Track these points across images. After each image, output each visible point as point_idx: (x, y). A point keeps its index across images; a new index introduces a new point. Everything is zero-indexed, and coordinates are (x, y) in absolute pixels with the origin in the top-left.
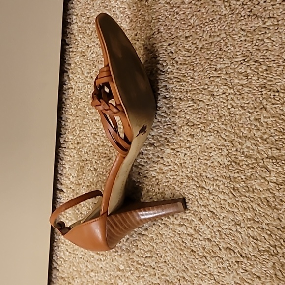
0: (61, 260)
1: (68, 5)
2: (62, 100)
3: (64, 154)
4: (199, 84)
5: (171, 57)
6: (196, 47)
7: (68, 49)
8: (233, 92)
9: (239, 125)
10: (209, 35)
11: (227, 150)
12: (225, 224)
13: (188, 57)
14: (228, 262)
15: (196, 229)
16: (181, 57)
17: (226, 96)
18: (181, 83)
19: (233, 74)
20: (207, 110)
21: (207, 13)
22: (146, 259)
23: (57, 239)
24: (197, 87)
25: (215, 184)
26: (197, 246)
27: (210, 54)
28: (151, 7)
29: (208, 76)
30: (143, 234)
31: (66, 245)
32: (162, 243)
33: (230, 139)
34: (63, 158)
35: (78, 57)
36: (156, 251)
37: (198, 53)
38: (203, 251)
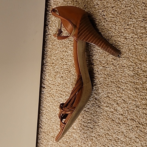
0: (44, 123)
2: (45, 40)
3: (45, 68)
4: (119, 32)
5: (104, 18)
6: (117, 12)
7: (48, 13)
8: (137, 37)
9: (140, 54)
10: (125, 6)
11: (133, 68)
12: (131, 107)
13: (113, 18)
14: (132, 127)
15: (115, 109)
16: (109, 18)
17: (133, 39)
18: (109, 32)
19: (137, 27)
20: (123, 46)
22: (88, 124)
23: (42, 113)
24: (117, 34)
25: (126, 86)
26: (115, 118)
27: (125, 16)
29: (123, 28)
30: (86, 111)
31: (46, 115)
32: (96, 115)
33: (135, 62)
34: (45, 71)
35: (54, 18)
36: (94, 120)
37: (118, 15)
38: (118, 120)
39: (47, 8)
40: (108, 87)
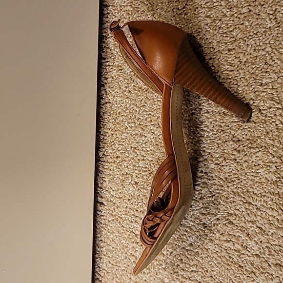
0: (104, 271)
1: (103, 19)
2: (100, 114)
3: (103, 167)
4: (244, 99)
5: (213, 71)
6: (239, 61)
7: (104, 63)
8: (280, 107)
10: (254, 48)
11: (276, 167)
12: (274, 241)
13: (231, 71)
14: (278, 279)
15: (244, 245)
16: (224, 71)
19: (280, 89)
21: (251, 26)
22: (192, 273)
23: (99, 251)
25: (262, 200)
26: (245, 262)
27: (255, 69)
28: (190, 20)
29: (253, 91)
30: (187, 248)
31: (109, 257)
32: (207, 257)
33: (278, 155)
34: (103, 171)
35: (115, 71)
36: (202, 265)
37: (242, 67)
38: (251, 267)
39: (101, 52)
40: (227, 203)
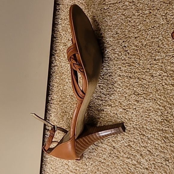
39: (53, 34)
40: (129, 134)
